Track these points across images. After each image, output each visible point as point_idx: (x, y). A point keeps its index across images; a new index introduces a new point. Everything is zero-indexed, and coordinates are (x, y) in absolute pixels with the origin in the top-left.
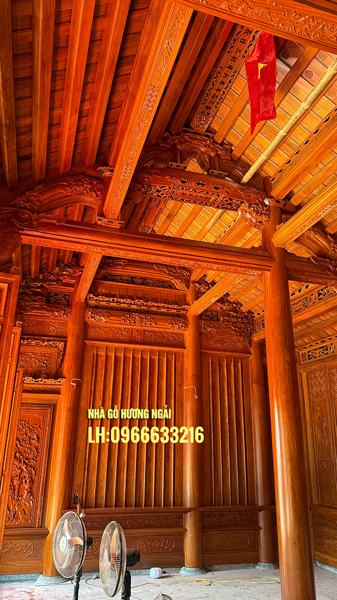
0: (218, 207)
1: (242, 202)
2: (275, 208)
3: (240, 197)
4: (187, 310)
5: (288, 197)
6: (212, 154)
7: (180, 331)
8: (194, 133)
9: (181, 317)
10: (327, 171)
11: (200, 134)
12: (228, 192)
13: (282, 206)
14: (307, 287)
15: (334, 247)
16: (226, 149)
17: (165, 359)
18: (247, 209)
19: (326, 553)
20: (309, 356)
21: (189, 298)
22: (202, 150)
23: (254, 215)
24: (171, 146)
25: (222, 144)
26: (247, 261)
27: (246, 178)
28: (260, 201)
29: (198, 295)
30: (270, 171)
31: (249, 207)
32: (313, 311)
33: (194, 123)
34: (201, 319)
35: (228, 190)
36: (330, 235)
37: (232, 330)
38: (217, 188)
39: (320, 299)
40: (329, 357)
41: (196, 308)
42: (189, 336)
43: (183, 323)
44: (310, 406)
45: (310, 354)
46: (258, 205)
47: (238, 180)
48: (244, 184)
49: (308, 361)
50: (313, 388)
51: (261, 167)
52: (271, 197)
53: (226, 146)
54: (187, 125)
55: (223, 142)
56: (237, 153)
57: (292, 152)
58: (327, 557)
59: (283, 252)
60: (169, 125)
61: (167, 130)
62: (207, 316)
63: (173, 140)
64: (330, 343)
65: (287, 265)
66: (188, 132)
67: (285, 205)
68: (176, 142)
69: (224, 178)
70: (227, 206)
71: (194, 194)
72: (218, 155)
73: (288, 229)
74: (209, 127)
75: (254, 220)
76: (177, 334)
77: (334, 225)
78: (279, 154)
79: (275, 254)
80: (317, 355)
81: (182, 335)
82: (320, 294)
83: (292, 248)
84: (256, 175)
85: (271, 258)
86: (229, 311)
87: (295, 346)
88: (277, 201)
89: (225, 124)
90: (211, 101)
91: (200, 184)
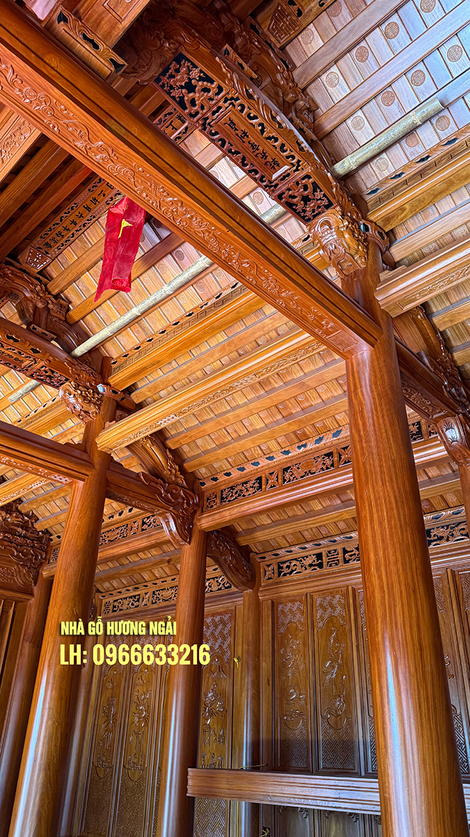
0: (31, 376)
1: (67, 380)
2: (109, 398)
3: (66, 372)
5: (130, 390)
6: (40, 305)
8: (21, 269)
10: (180, 373)
11: (28, 274)
12: (50, 361)
13: (119, 399)
14: (130, 510)
15: (171, 467)
16: (61, 305)
18: (72, 390)
20: (114, 607)
22: (27, 295)
23: (80, 400)
25: (57, 297)
26: (55, 460)
27: (80, 350)
28: (91, 385)
30: (113, 351)
31: (76, 389)
32: (131, 545)
33: (25, 257)
35: (51, 358)
36: (170, 450)
37: (13, 555)
38: (35, 351)
39: (143, 530)
40: (139, 612)
44: (99, 681)
45: (116, 604)
46: (88, 389)
47: (69, 350)
48: (76, 358)
49: (111, 614)
51: (103, 343)
52: (107, 384)
53: (62, 301)
54: (14, 255)
55: (58, 294)
56: (75, 314)
57: (144, 337)
59: (108, 458)
64: (143, 591)
65: (110, 478)
66: (13, 265)
67: (123, 399)
69: (49, 341)
70: (46, 379)
72: (47, 308)
73: (119, 431)
74: (45, 268)
75: (78, 408)
77: (176, 439)
78: (128, 333)
79: (97, 460)
80: (124, 607)
82: (144, 523)
83: (122, 457)
84: (94, 350)
85: (89, 464)
86: (16, 525)
87: (98, 591)
88: (114, 392)
89: (65, 274)
90: (53, 239)
91: (11, 338)
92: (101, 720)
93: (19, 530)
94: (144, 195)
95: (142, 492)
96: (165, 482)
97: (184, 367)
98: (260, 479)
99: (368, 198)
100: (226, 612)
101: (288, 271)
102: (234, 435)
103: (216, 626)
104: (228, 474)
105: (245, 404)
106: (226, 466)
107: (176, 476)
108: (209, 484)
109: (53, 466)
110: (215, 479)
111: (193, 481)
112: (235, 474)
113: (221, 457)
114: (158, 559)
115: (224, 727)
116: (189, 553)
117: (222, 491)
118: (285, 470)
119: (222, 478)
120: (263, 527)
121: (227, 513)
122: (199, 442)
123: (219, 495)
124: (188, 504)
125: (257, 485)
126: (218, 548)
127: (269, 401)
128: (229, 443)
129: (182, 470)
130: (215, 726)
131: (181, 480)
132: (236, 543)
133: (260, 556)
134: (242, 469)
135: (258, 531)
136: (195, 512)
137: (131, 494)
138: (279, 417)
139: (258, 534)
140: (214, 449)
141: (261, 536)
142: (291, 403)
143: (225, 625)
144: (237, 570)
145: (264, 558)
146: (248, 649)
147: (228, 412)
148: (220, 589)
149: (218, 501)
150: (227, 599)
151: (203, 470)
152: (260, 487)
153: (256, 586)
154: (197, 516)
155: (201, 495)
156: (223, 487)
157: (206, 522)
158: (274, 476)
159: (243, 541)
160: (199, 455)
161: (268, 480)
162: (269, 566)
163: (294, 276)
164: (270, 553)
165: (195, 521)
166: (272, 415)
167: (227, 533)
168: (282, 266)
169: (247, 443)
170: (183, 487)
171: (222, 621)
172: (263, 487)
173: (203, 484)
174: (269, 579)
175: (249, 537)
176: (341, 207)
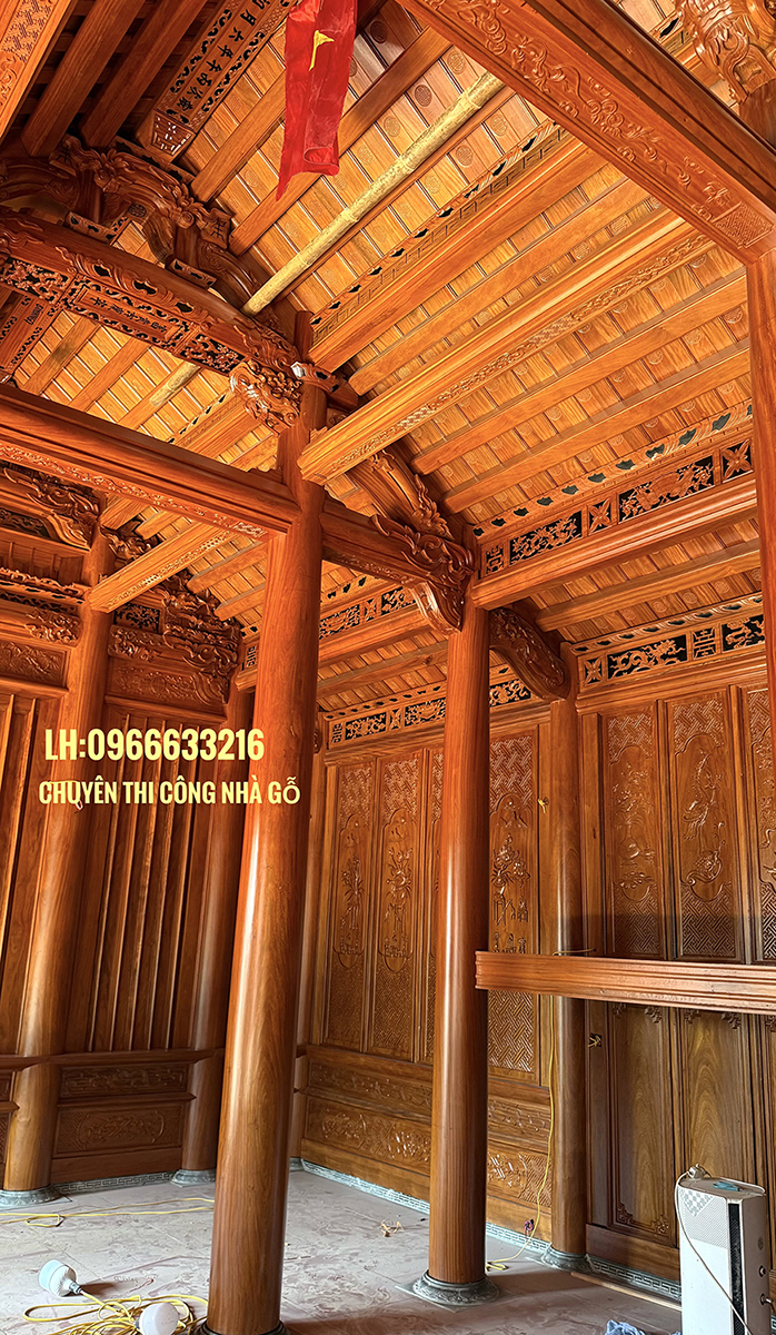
0: (182, 355)
1: (241, 357)
2: (314, 388)
3: (239, 344)
4: (81, 597)
5: (346, 371)
6: (183, 223)
7: (56, 646)
8: (144, 158)
9: (64, 613)
10: (433, 330)
11: (157, 165)
12: (209, 324)
13: (329, 389)
14: (362, 583)
15: (424, 504)
16: (218, 219)
17: (9, 710)
18: (251, 376)
19: (323, 1142)
20: (348, 731)
21: (90, 569)
22: (160, 205)
23: (265, 394)
24: (79, 173)
25: (209, 205)
26: (237, 499)
27: (257, 302)
28: (281, 365)
29: (113, 564)
30: (313, 299)
31: (257, 373)
32: (366, 636)
33: (148, 132)
34: (115, 623)
35: (211, 319)
36: (421, 476)
37: (188, 658)
38: (184, 309)
39: (384, 613)
40: (386, 738)
41: (106, 594)
42: (78, 660)
43: (67, 626)
44: (334, 837)
45: (350, 727)
46: (277, 373)
47: (238, 302)
48: (250, 316)
49: (344, 742)
50: (345, 799)
51: (294, 285)
52: (308, 362)
53: (219, 213)
54: (129, 130)
55: (212, 200)
56: (243, 236)
57: (365, 267)
58: (325, 1150)
59: (320, 494)
60: (80, 119)
61: (75, 129)
62: (129, 618)
63: (87, 161)
64: (391, 708)
65: (324, 526)
66: (129, 151)
67: (336, 388)
68: (95, 167)
69: (204, 289)
70: (207, 358)
71: (126, 309)
72: (195, 228)
73: (334, 444)
74: (184, 152)
75: (264, 408)
76: (49, 653)
77: (431, 455)
78: (338, 266)
79: (302, 496)
80: (364, 732)
81: (62, 657)
82: (384, 602)
83: (342, 491)
84: (279, 301)
85: (292, 503)
86: (187, 612)
87: (321, 709)
88: (320, 375)
89: (221, 158)
90: (194, 90)
91: (143, 286)
92: (342, 889)
93: (193, 619)
95: (380, 547)
96: (415, 531)
97: (440, 318)
98: (578, 516)
100: (523, 734)
101: (640, 83)
102: (532, 442)
103: (508, 755)
104: (522, 512)
105: (552, 381)
106: (518, 499)
107: (433, 521)
108: (490, 531)
109: (234, 508)
110: (499, 522)
111: (462, 528)
112: (535, 510)
113: (509, 483)
114: (412, 658)
115: (525, 898)
116: (460, 645)
117: (512, 542)
118: (624, 496)
119: (512, 520)
120: (583, 599)
121: (522, 577)
122: (470, 458)
123: (507, 549)
124: (456, 566)
125: (573, 527)
126: (507, 635)
127: (594, 370)
128: (523, 456)
129: (443, 510)
130: (513, 897)
131: (442, 527)
132: (537, 628)
133: (578, 646)
134: (547, 501)
135: (573, 606)
136: (467, 579)
137: (362, 551)
138: (614, 399)
139: (574, 610)
140: (496, 470)
141: (578, 613)
142: (635, 371)
143: (521, 752)
144: (540, 669)
145: (585, 649)
146: (561, 786)
147: (520, 397)
148: (513, 700)
149: (506, 558)
150: (525, 715)
151: (478, 509)
152: (579, 530)
153: (572, 693)
154: (471, 585)
155: (476, 552)
156: (513, 535)
157: (487, 594)
158: (604, 510)
159: (548, 624)
160: (470, 483)
161: (591, 517)
162: (592, 661)
163: (651, 93)
164: (595, 641)
165: (468, 594)
166: (600, 397)
167: (521, 612)
168: (629, 73)
169: (554, 454)
170: (445, 538)
171: (516, 747)
172: (584, 529)
173: (479, 532)
174: (593, 681)
175: (555, 618)
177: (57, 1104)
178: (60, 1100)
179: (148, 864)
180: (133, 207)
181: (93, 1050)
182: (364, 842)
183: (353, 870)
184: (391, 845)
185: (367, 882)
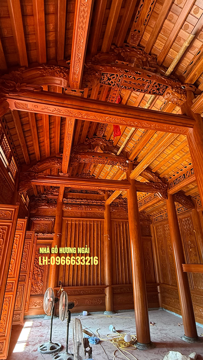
0: (108, 164)
1: (117, 162)
2: (130, 164)
4: (105, 203)
5: (136, 159)
6: (105, 145)
7: (102, 212)
8: (98, 137)
9: (102, 206)
10: (148, 150)
11: (100, 138)
12: (111, 159)
13: (133, 163)
14: (148, 194)
15: (155, 178)
16: (111, 142)
17: (96, 224)
19: (166, 304)
20: (156, 219)
21: (105, 198)
22: (101, 143)
23: (122, 167)
24: (89, 143)
25: (109, 141)
27: (118, 153)
28: (124, 162)
29: (109, 196)
30: (128, 150)
31: (120, 164)
32: (152, 202)
33: (98, 134)
34: (111, 206)
35: (111, 158)
36: (154, 173)
37: (124, 210)
38: (107, 158)
39: (155, 197)
40: (163, 220)
41: (109, 201)
42: (106, 213)
43: (103, 208)
45: (156, 218)
46: (124, 163)
47: (116, 154)
48: (118, 156)
49: (156, 222)
51: (124, 148)
52: (129, 160)
53: (111, 141)
54: (95, 134)
55: (109, 140)
56: (115, 144)
57: (134, 143)
58: (167, 306)
59: (135, 181)
60: (87, 136)
61: (87, 137)
62: (113, 205)
63: (90, 141)
64: (163, 214)
65: (136, 186)
66: (95, 137)
67: (134, 162)
68: (91, 141)
69: (110, 154)
70: (113, 165)
71: (98, 161)
72: (107, 145)
73: (134, 173)
74: (104, 134)
75: (123, 169)
76: (101, 213)
77: (154, 169)
78: (130, 144)
79: (131, 182)
80: (159, 219)
81: (103, 213)
82: (155, 195)
83: (141, 179)
84: (122, 152)
85: (130, 184)
86: (122, 202)
87: (151, 216)
88: (131, 161)
89: (108, 134)
90: (102, 126)
91: (100, 157)
92: (161, 251)
93: (124, 203)
94: (100, 120)
95: (148, 188)
96: (154, 183)
97: (148, 148)
98: (184, 174)
99: (184, 75)
100: (188, 217)
101: (150, 119)
102: (172, 163)
103: (186, 221)
104: (174, 175)
105: (171, 153)
106: (173, 173)
107: (157, 180)
108: (169, 180)
109: (119, 187)
110: (171, 178)
111: (164, 180)
112: (176, 175)
113: (169, 171)
114: (163, 204)
115: (195, 252)
116: (168, 201)
117: (174, 181)
118: (192, 170)
119: (173, 177)
120: (192, 189)
121: (176, 188)
122: (162, 168)
123: (173, 183)
124: (164, 187)
125: (184, 177)
126: (178, 198)
127: (177, 150)
128: (171, 166)
129: (159, 178)
130: (193, 251)
131: (160, 181)
132: (185, 196)
133: (195, 198)
134: (178, 173)
135: (191, 190)
136: (167, 189)
137: (144, 189)
138: (184, 153)
139: (191, 191)
140: (167, 169)
141: (192, 192)
142: (186, 148)
143: (189, 221)
144: (187, 204)
145: (196, 198)
146: (197, 227)
147: (167, 157)
148: (185, 210)
149: (173, 184)
150: (187, 213)
151: (167, 176)
152: (185, 177)
153: (196, 208)
154: (168, 190)
155: (168, 184)
156: (174, 180)
157: (171, 192)
158: (188, 173)
159: (187, 194)
160: (163, 172)
161: (187, 174)
162: (198, 200)
164: (198, 196)
165: (168, 192)
166: (181, 154)
167: (181, 194)
169: (176, 165)
170: (161, 183)
171: (187, 219)
172: (186, 177)
173: (168, 180)
174: (200, 204)
175: (188, 193)
176: (171, 86)
177: (113, 294)
178: (114, 294)
179: (123, 249)
180: (97, 145)
181: (118, 284)
182: (163, 241)
183: (162, 247)
184: (168, 242)
185: (165, 249)
